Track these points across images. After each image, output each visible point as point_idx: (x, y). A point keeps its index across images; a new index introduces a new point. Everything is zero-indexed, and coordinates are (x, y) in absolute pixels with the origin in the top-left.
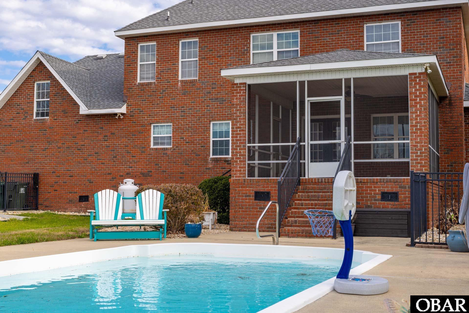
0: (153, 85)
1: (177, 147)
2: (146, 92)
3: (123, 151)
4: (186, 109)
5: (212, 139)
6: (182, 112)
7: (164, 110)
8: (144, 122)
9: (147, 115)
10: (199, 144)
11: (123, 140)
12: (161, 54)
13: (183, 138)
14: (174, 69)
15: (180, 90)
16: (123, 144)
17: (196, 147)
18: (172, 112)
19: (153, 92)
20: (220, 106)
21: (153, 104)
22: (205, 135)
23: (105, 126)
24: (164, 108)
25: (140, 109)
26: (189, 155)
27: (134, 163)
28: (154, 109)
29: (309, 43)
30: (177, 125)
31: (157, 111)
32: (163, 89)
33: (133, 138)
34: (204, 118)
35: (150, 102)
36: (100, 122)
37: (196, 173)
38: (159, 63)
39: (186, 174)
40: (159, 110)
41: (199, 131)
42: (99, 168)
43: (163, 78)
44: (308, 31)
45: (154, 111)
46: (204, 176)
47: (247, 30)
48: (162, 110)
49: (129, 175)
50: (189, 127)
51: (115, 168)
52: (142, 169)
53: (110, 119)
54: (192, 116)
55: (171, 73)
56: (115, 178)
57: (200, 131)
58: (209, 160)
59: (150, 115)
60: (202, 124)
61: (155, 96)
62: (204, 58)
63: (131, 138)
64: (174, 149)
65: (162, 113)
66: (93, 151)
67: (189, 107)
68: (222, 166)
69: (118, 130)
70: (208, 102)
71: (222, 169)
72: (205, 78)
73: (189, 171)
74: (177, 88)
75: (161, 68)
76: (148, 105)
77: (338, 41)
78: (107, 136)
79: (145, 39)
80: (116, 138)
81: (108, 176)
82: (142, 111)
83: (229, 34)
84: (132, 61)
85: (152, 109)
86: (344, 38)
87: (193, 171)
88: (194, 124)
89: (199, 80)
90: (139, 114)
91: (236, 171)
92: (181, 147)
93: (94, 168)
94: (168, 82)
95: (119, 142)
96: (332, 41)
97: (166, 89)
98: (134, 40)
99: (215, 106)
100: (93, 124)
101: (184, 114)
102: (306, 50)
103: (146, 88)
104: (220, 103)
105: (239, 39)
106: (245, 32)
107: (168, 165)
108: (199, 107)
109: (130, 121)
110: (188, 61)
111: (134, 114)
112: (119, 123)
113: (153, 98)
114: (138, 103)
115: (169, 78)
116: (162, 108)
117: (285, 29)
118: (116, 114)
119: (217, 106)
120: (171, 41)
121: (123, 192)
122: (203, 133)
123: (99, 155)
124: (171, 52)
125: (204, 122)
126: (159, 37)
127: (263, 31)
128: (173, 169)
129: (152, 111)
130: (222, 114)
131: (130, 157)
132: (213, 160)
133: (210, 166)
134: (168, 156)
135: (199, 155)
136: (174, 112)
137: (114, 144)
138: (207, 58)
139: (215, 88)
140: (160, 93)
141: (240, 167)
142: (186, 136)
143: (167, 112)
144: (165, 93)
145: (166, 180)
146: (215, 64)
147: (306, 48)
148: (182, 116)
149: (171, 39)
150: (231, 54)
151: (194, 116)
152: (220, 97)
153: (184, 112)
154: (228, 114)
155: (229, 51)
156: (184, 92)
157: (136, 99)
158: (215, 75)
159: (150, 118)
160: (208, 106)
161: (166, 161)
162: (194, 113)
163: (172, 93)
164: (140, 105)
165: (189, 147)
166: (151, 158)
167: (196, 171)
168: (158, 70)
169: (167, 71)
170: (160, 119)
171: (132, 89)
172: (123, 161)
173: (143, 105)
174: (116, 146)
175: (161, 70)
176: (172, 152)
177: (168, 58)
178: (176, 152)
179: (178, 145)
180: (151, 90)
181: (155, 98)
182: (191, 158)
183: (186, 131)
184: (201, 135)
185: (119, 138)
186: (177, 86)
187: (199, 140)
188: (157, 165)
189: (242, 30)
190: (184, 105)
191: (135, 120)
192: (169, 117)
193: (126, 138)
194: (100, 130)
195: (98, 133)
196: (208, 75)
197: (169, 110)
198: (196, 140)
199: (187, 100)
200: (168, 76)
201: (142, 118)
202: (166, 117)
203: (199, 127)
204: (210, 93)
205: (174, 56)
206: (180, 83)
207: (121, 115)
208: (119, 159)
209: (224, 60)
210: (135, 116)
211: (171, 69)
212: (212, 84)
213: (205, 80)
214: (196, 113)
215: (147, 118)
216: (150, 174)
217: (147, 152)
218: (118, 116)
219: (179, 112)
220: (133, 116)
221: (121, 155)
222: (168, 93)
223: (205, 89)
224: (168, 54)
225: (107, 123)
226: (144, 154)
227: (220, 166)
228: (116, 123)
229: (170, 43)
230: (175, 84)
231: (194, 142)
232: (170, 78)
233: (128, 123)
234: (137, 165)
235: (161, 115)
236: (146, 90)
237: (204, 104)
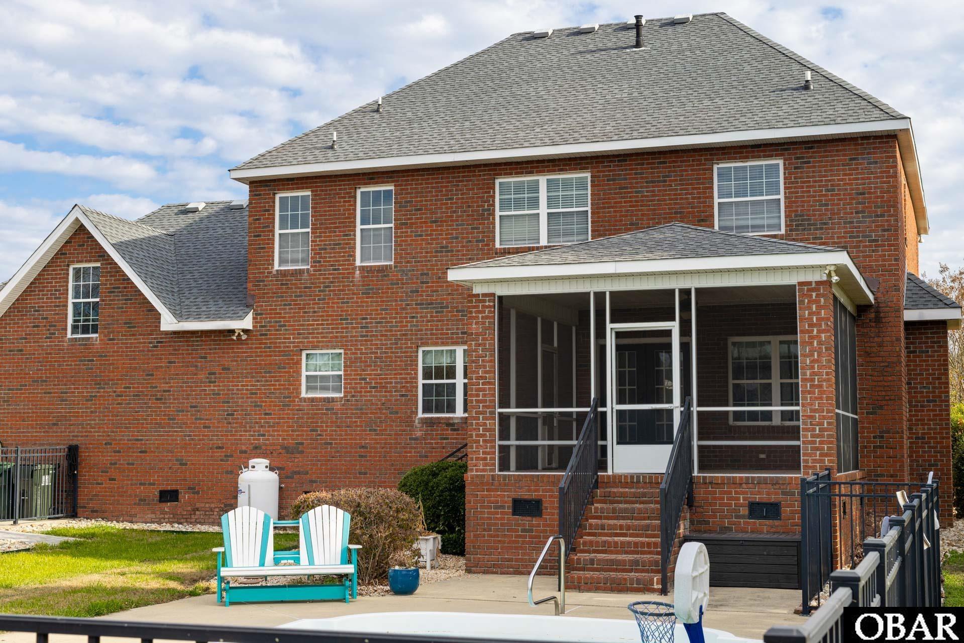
0: (306, 274)
1: (353, 396)
2: (292, 288)
3: (246, 402)
4: (371, 323)
5: (421, 381)
6: (362, 328)
7: (327, 324)
8: (288, 347)
9: (294, 334)
10: (395, 391)
11: (246, 381)
12: (321, 216)
13: (365, 379)
14: (347, 244)
15: (359, 286)
16: (247, 390)
17: (391, 396)
18: (342, 328)
19: (305, 288)
20: (437, 317)
21: (305, 312)
22: (408, 374)
23: (210, 353)
24: (328, 320)
25: (280, 321)
26: (376, 413)
27: (269, 427)
28: (308, 321)
29: (609, 198)
30: (353, 354)
31: (313, 325)
32: (324, 283)
33: (265, 377)
34: (406, 339)
35: (299, 309)
36: (201, 345)
37: (391, 448)
38: (316, 233)
39: (371, 448)
40: (317, 325)
41: (396, 366)
42: (199, 435)
43: (324, 262)
44: (606, 176)
45: (308, 325)
46: (406, 452)
47: (489, 170)
48: (322, 324)
49: (258, 451)
50: (376, 357)
51: (231, 435)
52: (283, 439)
53: (220, 340)
54: (382, 336)
55: (340, 253)
56: (231, 456)
57: (399, 365)
58: (417, 421)
59: (299, 334)
60: (401, 352)
61: (310, 296)
62: (407, 224)
63: (263, 377)
64: (348, 400)
65: (323, 329)
66: (187, 403)
67: (376, 319)
68: (441, 434)
69: (237, 361)
70: (414, 308)
71: (442, 439)
72: (408, 262)
73: (378, 443)
74: (352, 282)
75: (320, 241)
76: (296, 313)
77: (663, 195)
78: (214, 374)
79: (288, 184)
80: (233, 377)
81: (218, 452)
82: (285, 326)
83: (453, 177)
84: (264, 227)
85: (304, 321)
86: (676, 190)
87: (385, 443)
88: (385, 353)
89: (395, 267)
90: (277, 330)
91: (477, 459)
92: (361, 396)
93: (189, 436)
94: (335, 270)
95: (238, 386)
96: (653, 196)
97: (332, 282)
98: (267, 186)
99: (427, 317)
100: (188, 350)
101: (367, 332)
102: (604, 212)
103: (291, 280)
104: (437, 312)
105: (473, 189)
106: (484, 175)
107: (335, 431)
108: (395, 318)
109: (260, 344)
110: (374, 229)
111: (269, 330)
112: (238, 348)
113: (305, 300)
114: (276, 309)
115: (336, 261)
116: (323, 320)
117: (561, 170)
118: (232, 332)
119: (432, 316)
120: (340, 189)
121: (249, 486)
122: (403, 370)
123: (199, 411)
124: (340, 210)
125: (406, 348)
126: (316, 182)
127: (519, 174)
128: (345, 439)
129: (303, 325)
130: (441, 334)
131: (261, 414)
132: (424, 421)
133: (419, 434)
134: (336, 414)
135: (397, 413)
136: (347, 328)
137: (228, 390)
138: (412, 223)
139: (427, 283)
140: (319, 291)
141: (484, 453)
142: (370, 375)
143: (333, 328)
144: (330, 291)
145: (332, 461)
146: (427, 235)
147: (604, 208)
148: (362, 336)
149: (340, 185)
150: (457, 216)
151: (386, 335)
152: (436, 300)
153: (367, 327)
154: (452, 334)
155: (454, 212)
156: (367, 289)
157: (273, 301)
158: (426, 257)
159: (299, 338)
160: (413, 317)
161: (332, 422)
162: (386, 331)
163: (343, 290)
164: (280, 314)
165: (376, 396)
166: (302, 418)
167: (391, 444)
168: (315, 246)
169: (333, 249)
170: (319, 342)
171: (263, 281)
172: (247, 423)
173: (285, 313)
174: (233, 394)
175: (321, 245)
176: (343, 405)
177: (335, 223)
178: (352, 405)
179: (355, 392)
180: (301, 284)
181: (309, 300)
182: (379, 418)
183: (371, 366)
184: (401, 374)
185: (238, 377)
186: (353, 277)
187: (396, 383)
188: (313, 431)
189: (479, 171)
190: (366, 314)
191: (271, 343)
192: (337, 337)
193: (252, 377)
194: (201, 362)
195: (196, 366)
196: (414, 258)
197: (337, 324)
198: (391, 383)
199: (372, 306)
200: (335, 257)
201: (285, 338)
202: (332, 337)
203: (396, 357)
204: (418, 292)
205: (346, 218)
206: (358, 272)
207: (242, 333)
208: (237, 419)
209: (445, 228)
210: (271, 335)
211: (339, 244)
212: (422, 274)
213: (407, 267)
214: (391, 331)
215: (293, 339)
216: (301, 448)
217: (295, 406)
218: (236, 334)
219: (357, 328)
220: (266, 335)
221: (242, 410)
222: (334, 291)
223: (408, 284)
224: (336, 215)
225: (215, 349)
226: (288, 410)
227: (437, 434)
228: (233, 348)
229: (338, 194)
230: (348, 273)
231: (387, 388)
232: (339, 261)
233: (256, 348)
234: (273, 431)
235: (322, 333)
236: (292, 284)
237: (406, 314)
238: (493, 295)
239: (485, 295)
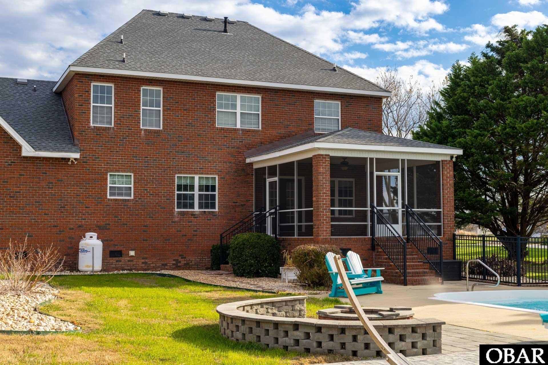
0: (112, 130)
1: (140, 199)
2: (103, 137)
3: (73, 200)
4: (150, 160)
5: (176, 192)
6: (145, 162)
7: (125, 159)
8: (100, 170)
9: (104, 163)
10: (164, 197)
11: (74, 188)
12: (121, 99)
13: (147, 190)
14: (136, 116)
15: (143, 139)
16: (74, 193)
17: (161, 199)
18: (133, 162)
19: (112, 138)
20: (187, 159)
21: (111, 151)
22: (171, 188)
23: (49, 171)
24: (125, 157)
25: (96, 155)
26: (153, 208)
27: (88, 215)
28: (113, 156)
29: (270, 109)
30: (140, 176)
31: (116, 159)
32: (123, 136)
33: (86, 186)
34: (170, 170)
35: (108, 149)
36: (43, 166)
37: (161, 227)
38: (118, 108)
39: (150, 227)
40: (119, 159)
41: (164, 183)
42: (41, 219)
43: (123, 124)
44: (269, 98)
45: (113, 158)
46: (169, 229)
47: (214, 87)
48: (122, 159)
49: (81, 228)
50: (153, 178)
51: (63, 219)
52: (97, 222)
53: (56, 164)
54: (157, 167)
55: (132, 120)
56: (63, 231)
57: (166, 183)
58: (176, 213)
59: (107, 163)
60: (167, 176)
61: (115, 142)
62: (170, 109)
63: (84, 186)
64: (137, 201)
65: (122, 161)
66: (33, 200)
67: (153, 158)
68: (188, 220)
69: (67, 176)
70: (174, 154)
71: (189, 222)
72: (171, 129)
73: (154, 224)
74: (140, 137)
75: (120, 113)
76: (106, 151)
77: (294, 111)
78: (52, 183)
79: (100, 79)
80: (65, 186)
81: (54, 229)
82: (99, 158)
83: (196, 88)
84: (85, 101)
85: (111, 156)
86: (299, 109)
87: (158, 224)
88: (159, 176)
89: (164, 131)
90: (94, 160)
91: (323, 231)
92: (144, 199)
93: (35, 219)
94: (130, 129)
95: (68, 191)
96: (290, 111)
97: (127, 136)
98: (87, 77)
99: (181, 159)
100: (33, 168)
101: (148, 164)
102: (268, 115)
103: (103, 133)
104: (186, 157)
105: (205, 96)
106: (211, 89)
107: (129, 217)
108: (164, 158)
109: (83, 167)
110: (149, 110)
111: (89, 160)
112: (68, 169)
113: (110, 144)
114: (93, 148)
115: (130, 125)
116: (122, 156)
117: (249, 93)
118: (69, 159)
119: (184, 159)
120: (132, 86)
121: (93, 248)
122: (169, 186)
123: (41, 205)
124: (132, 97)
125: (170, 174)
126: (118, 80)
127: (224, 91)
128: (135, 222)
129: (110, 158)
130: (189, 168)
131: (83, 207)
132: (179, 213)
133: (176, 219)
134: (130, 208)
135: (165, 208)
136: (137, 162)
137: (61, 193)
138: (173, 109)
139: (182, 141)
140: (120, 140)
141: (326, 228)
142: (150, 187)
143: (128, 161)
144: (126, 141)
145: (127, 234)
146: (181, 116)
147: (268, 113)
148: (145, 167)
149: (132, 83)
150: (198, 109)
151: (159, 167)
152: (186, 150)
153: (148, 162)
154: (195, 168)
155: (196, 106)
156: (148, 142)
157: (91, 144)
158: (181, 128)
159: (107, 166)
160: (174, 158)
161: (127, 213)
162: (159, 165)
163: (134, 141)
164: (96, 151)
165: (153, 199)
166: (109, 210)
167: (161, 224)
168: (117, 115)
169: (128, 118)
170: (120, 168)
171: (85, 132)
172: (74, 212)
173: (99, 151)
174: (65, 195)
175: (121, 115)
176: (134, 203)
177: (129, 104)
178: (139, 203)
179: (141, 197)
180: (109, 135)
181: (114, 145)
182: (155, 211)
183: (150, 183)
184: (167, 188)
185: (68, 186)
186: (140, 135)
187: (164, 192)
188: (116, 217)
189: (209, 87)
190: (147, 155)
191: (89, 167)
192: (130, 166)
193: (77, 186)
194: (43, 176)
195: (39, 178)
196: (174, 127)
197: (130, 159)
198: (162, 192)
199: (151, 151)
200: (129, 122)
201: (98, 165)
202: (127, 166)
203: (164, 179)
204: (176, 145)
205: (136, 102)
206: (143, 132)
207: (74, 161)
208: (68, 210)
209: (191, 114)
210: (89, 162)
211: (132, 116)
212: (179, 136)
213: (170, 132)
214: (162, 165)
215: (104, 165)
216: (108, 227)
217: (105, 203)
218: (71, 161)
219: (142, 162)
220: (87, 162)
221: (71, 205)
222: (129, 141)
223: (171, 141)
224: (129, 99)
225: (53, 168)
226: (100, 205)
227: (186, 220)
228: (65, 169)
229: (131, 88)
230: (137, 132)
231: (159, 195)
232: (132, 125)
233: (80, 169)
234: (91, 217)
235: (122, 164)
236: (102, 135)
237: (170, 156)
238: (329, 155)
239: (326, 155)
